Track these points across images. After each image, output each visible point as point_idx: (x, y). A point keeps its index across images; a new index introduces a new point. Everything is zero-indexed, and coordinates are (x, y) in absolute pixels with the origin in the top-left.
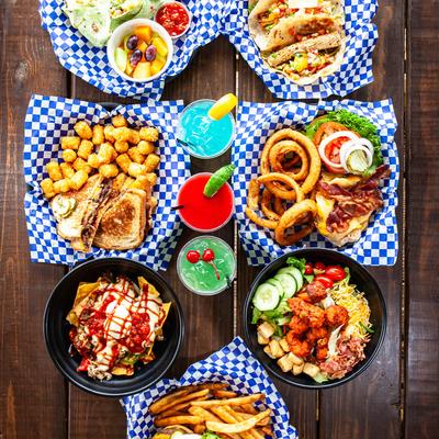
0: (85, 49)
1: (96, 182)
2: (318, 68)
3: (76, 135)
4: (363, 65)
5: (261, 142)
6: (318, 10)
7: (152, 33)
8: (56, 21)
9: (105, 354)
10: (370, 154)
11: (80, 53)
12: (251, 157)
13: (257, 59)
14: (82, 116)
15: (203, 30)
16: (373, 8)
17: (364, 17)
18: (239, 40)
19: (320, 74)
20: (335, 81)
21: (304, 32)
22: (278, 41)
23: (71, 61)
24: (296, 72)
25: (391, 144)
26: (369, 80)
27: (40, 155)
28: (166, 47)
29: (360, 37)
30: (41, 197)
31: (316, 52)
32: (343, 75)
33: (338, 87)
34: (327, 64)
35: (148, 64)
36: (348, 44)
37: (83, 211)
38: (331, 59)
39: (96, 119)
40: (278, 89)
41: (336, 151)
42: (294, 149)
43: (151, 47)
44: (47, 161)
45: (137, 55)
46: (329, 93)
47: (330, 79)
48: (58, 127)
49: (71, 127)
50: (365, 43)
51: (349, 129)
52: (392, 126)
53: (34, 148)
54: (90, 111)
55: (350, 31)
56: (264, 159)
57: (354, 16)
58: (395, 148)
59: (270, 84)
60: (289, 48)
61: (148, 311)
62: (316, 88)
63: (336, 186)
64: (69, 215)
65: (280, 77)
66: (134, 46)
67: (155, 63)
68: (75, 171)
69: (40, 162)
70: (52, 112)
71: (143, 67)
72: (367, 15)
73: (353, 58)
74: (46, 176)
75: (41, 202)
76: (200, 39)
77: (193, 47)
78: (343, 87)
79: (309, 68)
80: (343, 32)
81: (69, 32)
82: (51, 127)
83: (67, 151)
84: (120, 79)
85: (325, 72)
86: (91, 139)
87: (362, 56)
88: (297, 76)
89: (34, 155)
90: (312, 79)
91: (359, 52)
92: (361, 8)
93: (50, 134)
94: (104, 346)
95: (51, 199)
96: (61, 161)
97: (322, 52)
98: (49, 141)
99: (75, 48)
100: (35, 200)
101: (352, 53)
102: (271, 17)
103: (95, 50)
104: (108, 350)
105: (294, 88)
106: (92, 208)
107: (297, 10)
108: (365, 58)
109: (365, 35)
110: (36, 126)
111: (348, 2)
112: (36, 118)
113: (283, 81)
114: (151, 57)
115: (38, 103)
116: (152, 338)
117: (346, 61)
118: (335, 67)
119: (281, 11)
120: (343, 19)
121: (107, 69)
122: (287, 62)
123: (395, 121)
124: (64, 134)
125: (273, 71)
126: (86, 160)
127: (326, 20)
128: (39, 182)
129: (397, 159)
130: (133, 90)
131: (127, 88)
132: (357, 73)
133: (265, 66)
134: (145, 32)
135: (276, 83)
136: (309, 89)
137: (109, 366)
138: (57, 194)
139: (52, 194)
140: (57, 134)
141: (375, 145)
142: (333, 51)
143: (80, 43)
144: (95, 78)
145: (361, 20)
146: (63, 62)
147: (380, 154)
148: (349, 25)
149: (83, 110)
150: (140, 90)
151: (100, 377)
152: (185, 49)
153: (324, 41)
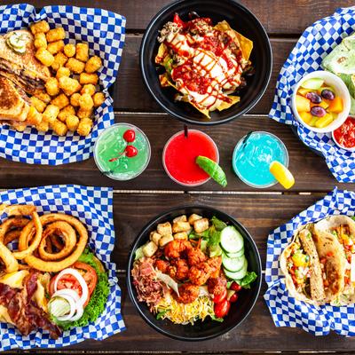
0: (320, 51)
1: (43, 73)
2: (293, 275)
3: (90, 57)
4: (291, 319)
5: (73, 212)
6: (347, 281)
7: (336, 113)
8: (346, 24)
9: (183, 43)
10: (69, 318)
11: (317, 46)
12: (57, 204)
13: (308, 219)
14: (106, 63)
15: (340, 161)
16: (343, 332)
17: (336, 324)
18: (327, 204)
19: (288, 277)
20: (280, 291)
21: (328, 266)
22: (322, 240)
23: (310, 38)
24: (292, 255)
25: (82, 337)
26: (277, 322)
27: (71, 22)
28: (324, 127)
29: (318, 319)
30: (31, 20)
31: (309, 276)
32: (285, 298)
33: (273, 292)
34: (296, 285)
35: (309, 109)
36: (312, 306)
37: (11, 59)
38: (300, 289)
39: (103, 77)
40: (278, 236)
41: (69, 284)
42: (67, 244)
43: (324, 112)
44: (66, 28)
45: (317, 99)
46: (270, 284)
47: (282, 286)
48: (97, 40)
49: (97, 53)
50: (313, 323)
51: (91, 296)
52: (100, 335)
53: (77, 17)
54: (110, 72)
55: (323, 310)
56: (56, 216)
57: (337, 315)
58: (79, 341)
59: (283, 229)
60: (315, 251)
61: (207, 95)
62: (275, 272)
63: (36, 288)
64: (10, 46)
65: (289, 239)
66: (325, 96)
67: (309, 116)
68: (55, 55)
69: (65, 21)
70: (110, 35)
71: (306, 105)
72: (338, 327)
73: (300, 311)
74: (52, 27)
75: (26, 20)
76: (331, 159)
77: (324, 152)
78: (273, 297)
79: (295, 268)
80: (323, 304)
81: (336, 36)
82: (97, 33)
83: (74, 49)
84: (293, 83)
85: (289, 282)
86: (84, 71)
87: (300, 318)
88: (288, 255)
89: (70, 16)
90: (284, 269)
91: (305, 316)
92: (345, 322)
93: (90, 33)
94: (190, 45)
95: (29, 30)
96: (66, 41)
97: (308, 281)
98: (84, 32)
99: (322, 42)
100: (27, 14)
101: (304, 309)
102: (345, 237)
103: (319, 61)
104: (185, 47)
105: (277, 251)
106: (15, 68)
107: (349, 262)
108: (298, 321)
109: (320, 323)
110: (97, 19)
111: (350, 310)
112: (105, 20)
113: (284, 241)
114: (315, 112)
115: (118, 22)
116: (184, 90)
117: (297, 303)
118: (293, 292)
119: (350, 247)
120: (336, 305)
121: (302, 71)
122: (302, 248)
123: (105, 336)
124: (91, 46)
125: (295, 233)
126: (65, 66)
127: (337, 287)
128: (46, 19)
129: (69, 344)
130: (284, 95)
131: (286, 89)
132: (284, 312)
133: (300, 226)
134: (338, 107)
135: (284, 235)
136: (275, 265)
137: (170, 44)
138: (33, 35)
139: (34, 31)
140: (91, 39)
141: (79, 321)
142: (307, 292)
143: (326, 46)
144: (295, 59)
145: (334, 321)
146: (309, 29)
147: (72, 328)
148: (329, 309)
149: (111, 65)
150: (284, 101)
151: (163, 32)
152: (322, 144)
153: (318, 285)
